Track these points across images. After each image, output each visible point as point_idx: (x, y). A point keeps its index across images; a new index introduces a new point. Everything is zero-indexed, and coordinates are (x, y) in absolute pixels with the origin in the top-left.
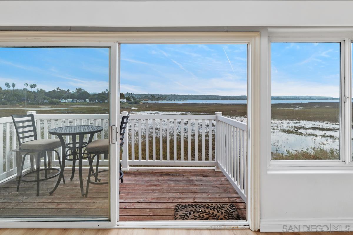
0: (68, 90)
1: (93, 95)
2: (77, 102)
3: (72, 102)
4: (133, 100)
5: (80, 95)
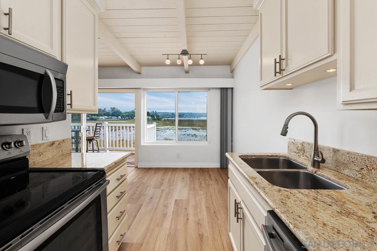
0: (105, 109)
1: (125, 113)
2: (111, 119)
3: (107, 118)
4: (156, 117)
5: (114, 113)
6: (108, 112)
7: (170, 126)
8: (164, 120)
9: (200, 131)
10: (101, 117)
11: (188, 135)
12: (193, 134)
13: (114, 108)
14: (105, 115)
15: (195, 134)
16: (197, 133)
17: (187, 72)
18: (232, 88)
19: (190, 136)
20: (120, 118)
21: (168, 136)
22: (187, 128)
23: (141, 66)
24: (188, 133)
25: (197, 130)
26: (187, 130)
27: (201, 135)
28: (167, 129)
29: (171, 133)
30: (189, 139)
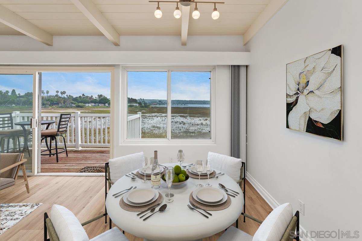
0: (92, 96)
3: (94, 106)
4: (144, 104)
5: (101, 100)
6: (96, 99)
7: (157, 113)
8: (152, 107)
9: (188, 118)
10: (87, 105)
11: (176, 123)
12: (180, 122)
13: (101, 96)
14: (92, 102)
15: (182, 122)
16: (184, 120)
17: (184, 44)
18: (247, 66)
19: (178, 123)
20: (108, 105)
21: (155, 123)
22: (175, 115)
23: (120, 35)
24: (176, 121)
25: (185, 117)
26: (174, 117)
27: (189, 122)
28: (155, 117)
29: (158, 120)
30: (177, 126)
